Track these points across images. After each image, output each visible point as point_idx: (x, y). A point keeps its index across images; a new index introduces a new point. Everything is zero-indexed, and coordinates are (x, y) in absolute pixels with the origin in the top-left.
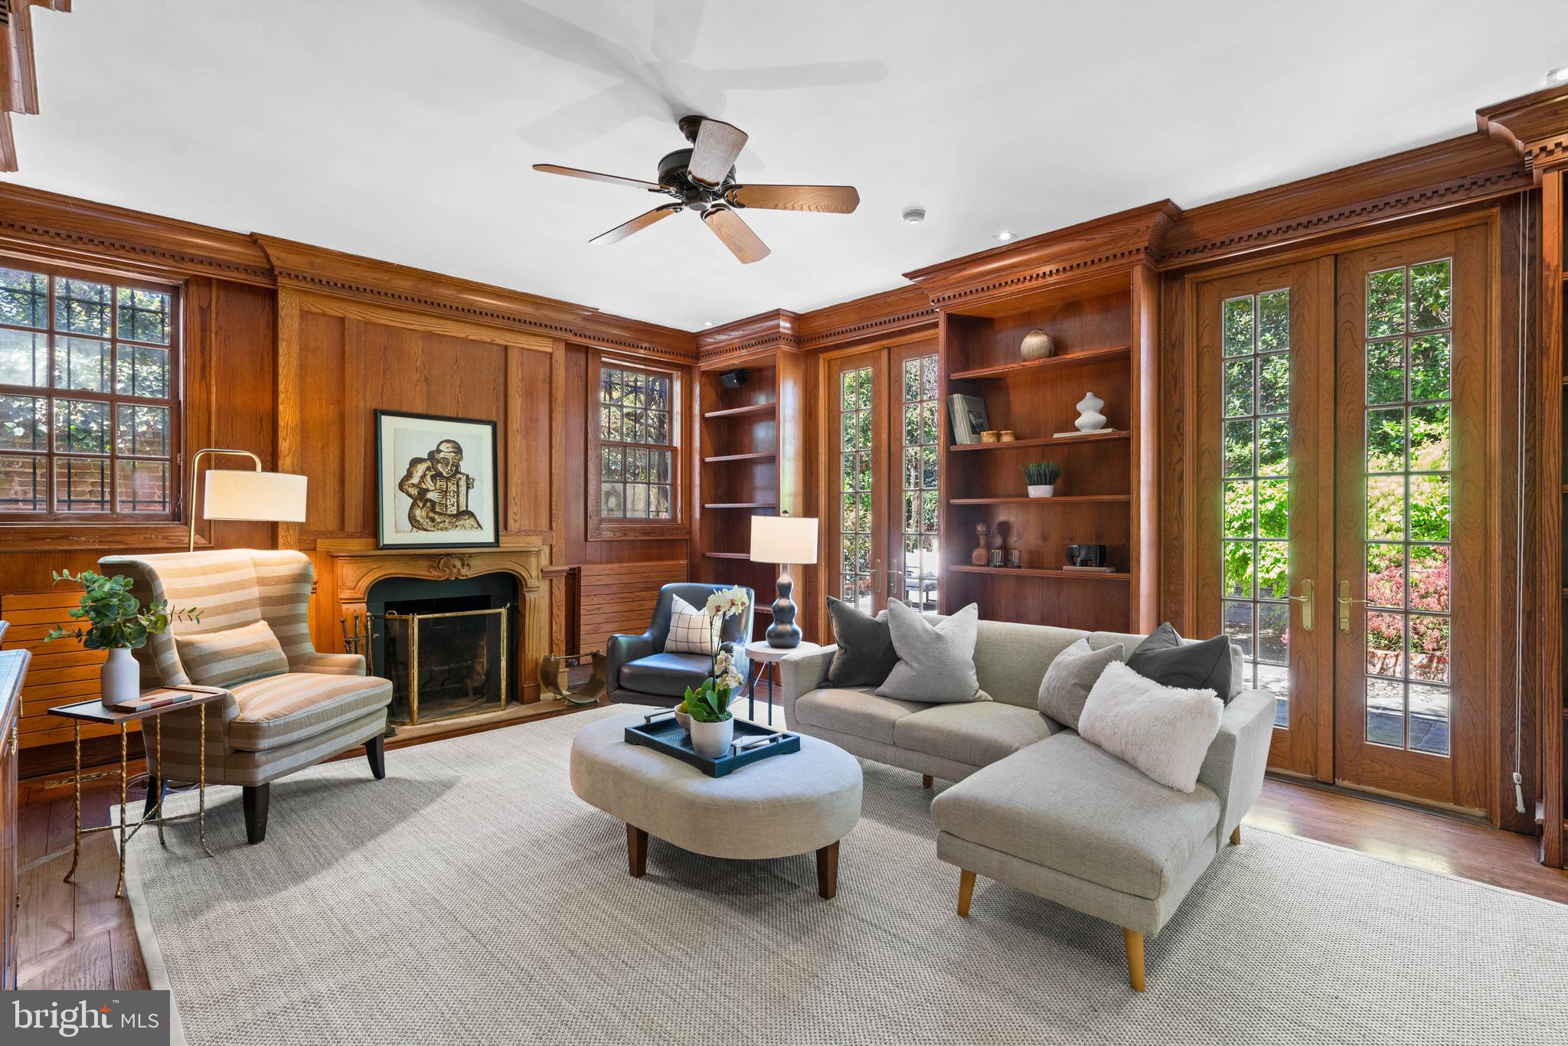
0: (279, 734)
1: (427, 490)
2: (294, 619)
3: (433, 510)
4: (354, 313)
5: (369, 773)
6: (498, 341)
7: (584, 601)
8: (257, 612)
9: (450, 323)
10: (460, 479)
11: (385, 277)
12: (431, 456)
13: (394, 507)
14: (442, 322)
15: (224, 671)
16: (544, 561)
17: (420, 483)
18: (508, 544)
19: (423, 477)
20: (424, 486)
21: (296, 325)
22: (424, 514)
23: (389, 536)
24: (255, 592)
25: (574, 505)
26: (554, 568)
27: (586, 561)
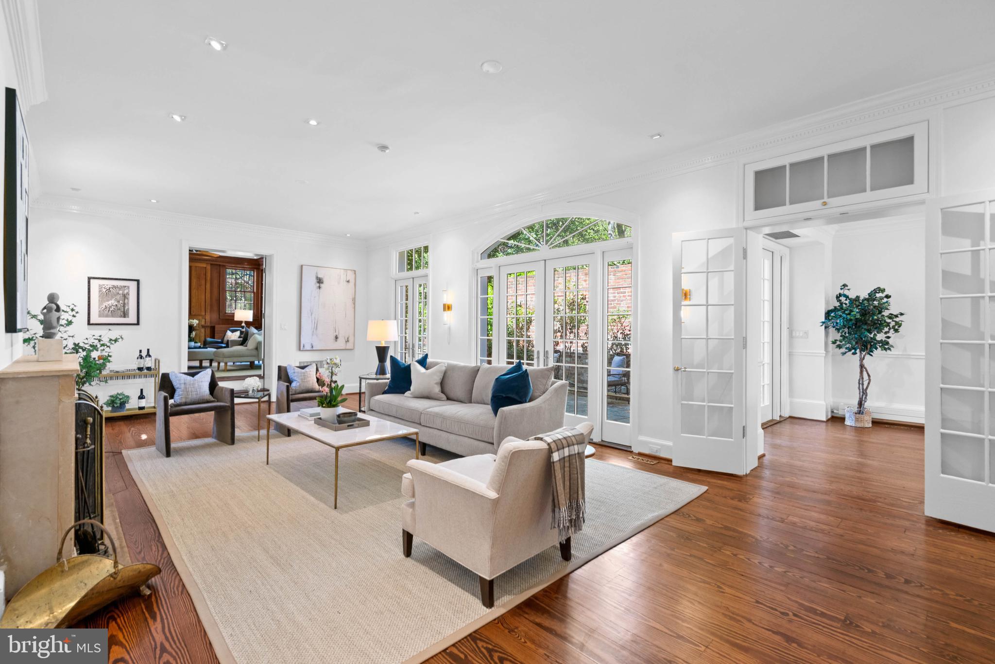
25: (215, 308)
26: (206, 325)
27: (219, 324)
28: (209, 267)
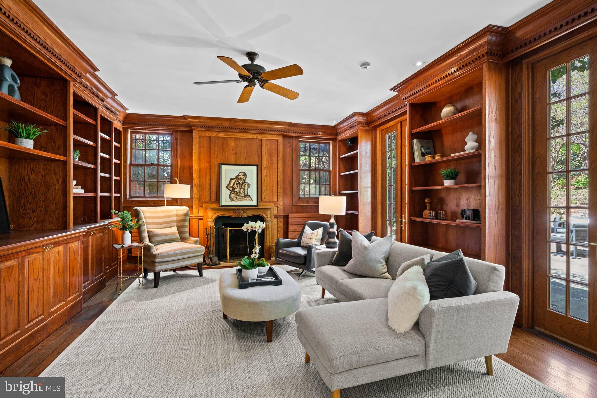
0: (161, 258)
1: (235, 188)
2: (184, 226)
3: (237, 194)
4: (213, 134)
5: (198, 274)
6: (259, 138)
7: (290, 226)
8: (175, 224)
9: (242, 134)
10: (246, 184)
11: (221, 122)
12: (237, 177)
13: (225, 193)
14: (240, 134)
15: (158, 239)
16: (275, 212)
17: (233, 186)
18: (261, 206)
19: (234, 184)
20: (234, 187)
21: (198, 140)
22: (234, 196)
23: (223, 203)
24: (175, 218)
25: (289, 192)
26: (279, 215)
27: (292, 213)
28: (281, 140)
